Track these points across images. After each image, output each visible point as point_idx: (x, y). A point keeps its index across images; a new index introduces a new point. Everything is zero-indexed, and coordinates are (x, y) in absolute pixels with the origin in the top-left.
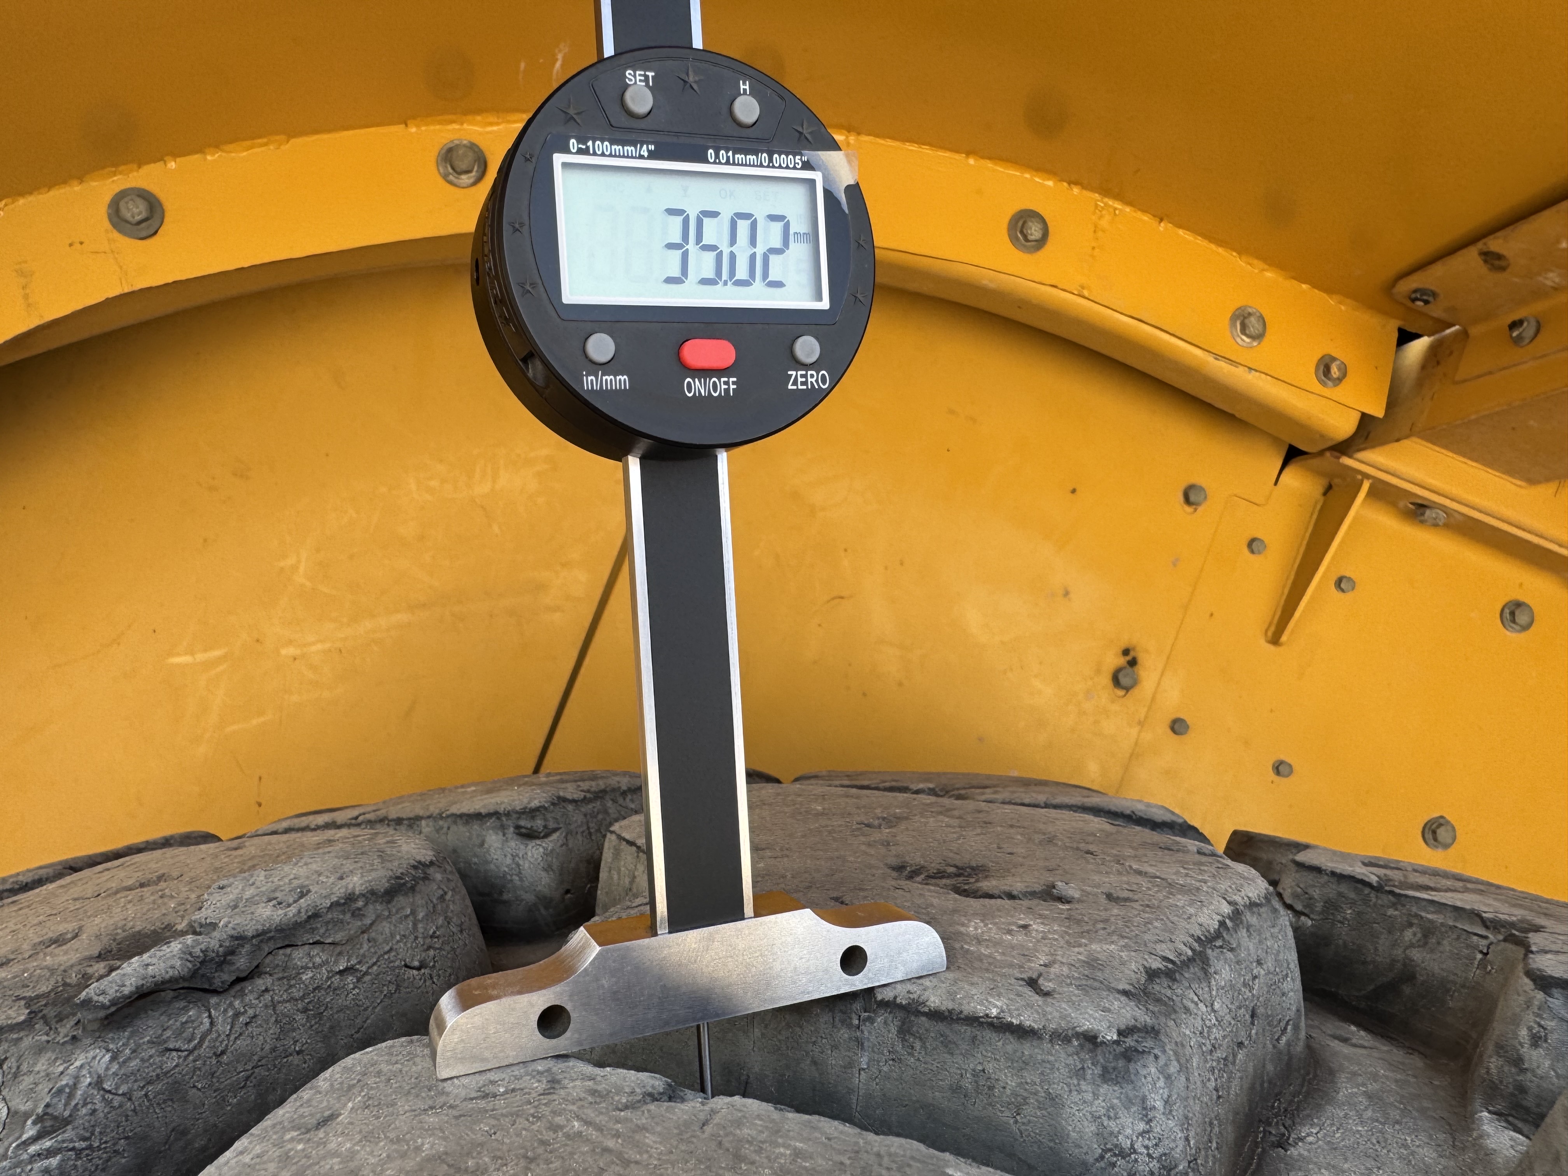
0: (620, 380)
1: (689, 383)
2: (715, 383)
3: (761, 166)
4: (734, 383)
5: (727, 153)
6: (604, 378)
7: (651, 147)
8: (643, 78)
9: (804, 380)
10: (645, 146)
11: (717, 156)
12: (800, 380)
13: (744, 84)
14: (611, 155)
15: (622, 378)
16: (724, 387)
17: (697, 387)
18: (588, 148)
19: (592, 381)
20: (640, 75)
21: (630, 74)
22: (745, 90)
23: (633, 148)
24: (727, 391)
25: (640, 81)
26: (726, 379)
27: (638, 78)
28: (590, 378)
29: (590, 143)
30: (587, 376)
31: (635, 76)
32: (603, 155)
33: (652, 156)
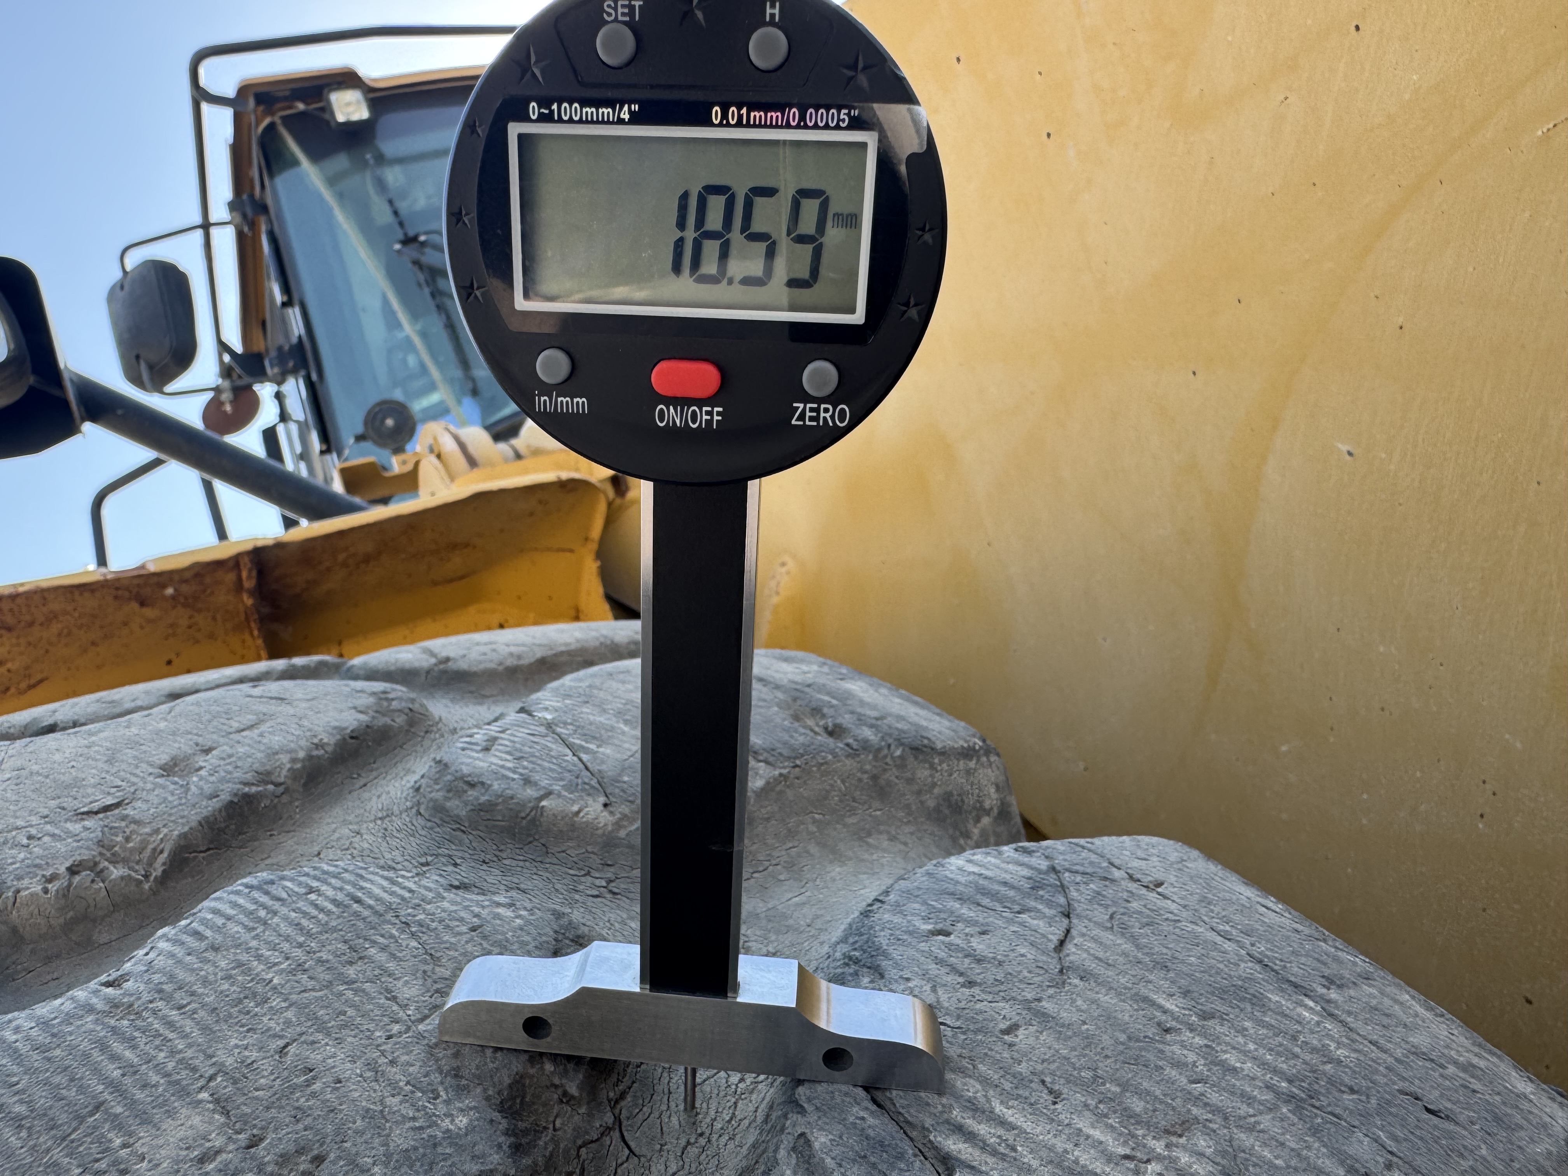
0: (578, 403)
1: (661, 410)
2: (694, 413)
3: (788, 126)
4: (718, 414)
5: (739, 110)
6: (559, 399)
7: (635, 107)
8: (626, 11)
9: (814, 414)
10: (626, 108)
11: (725, 115)
12: (808, 414)
13: (773, 6)
14: (580, 121)
15: (580, 401)
16: (705, 417)
17: (673, 416)
18: (552, 112)
19: (545, 401)
20: (623, 6)
21: (609, 6)
22: (772, 16)
23: (610, 110)
24: (709, 422)
25: (623, 14)
26: (709, 409)
27: (620, 10)
28: (542, 399)
29: (555, 107)
30: (540, 396)
31: (615, 9)
32: (571, 121)
33: (635, 119)
